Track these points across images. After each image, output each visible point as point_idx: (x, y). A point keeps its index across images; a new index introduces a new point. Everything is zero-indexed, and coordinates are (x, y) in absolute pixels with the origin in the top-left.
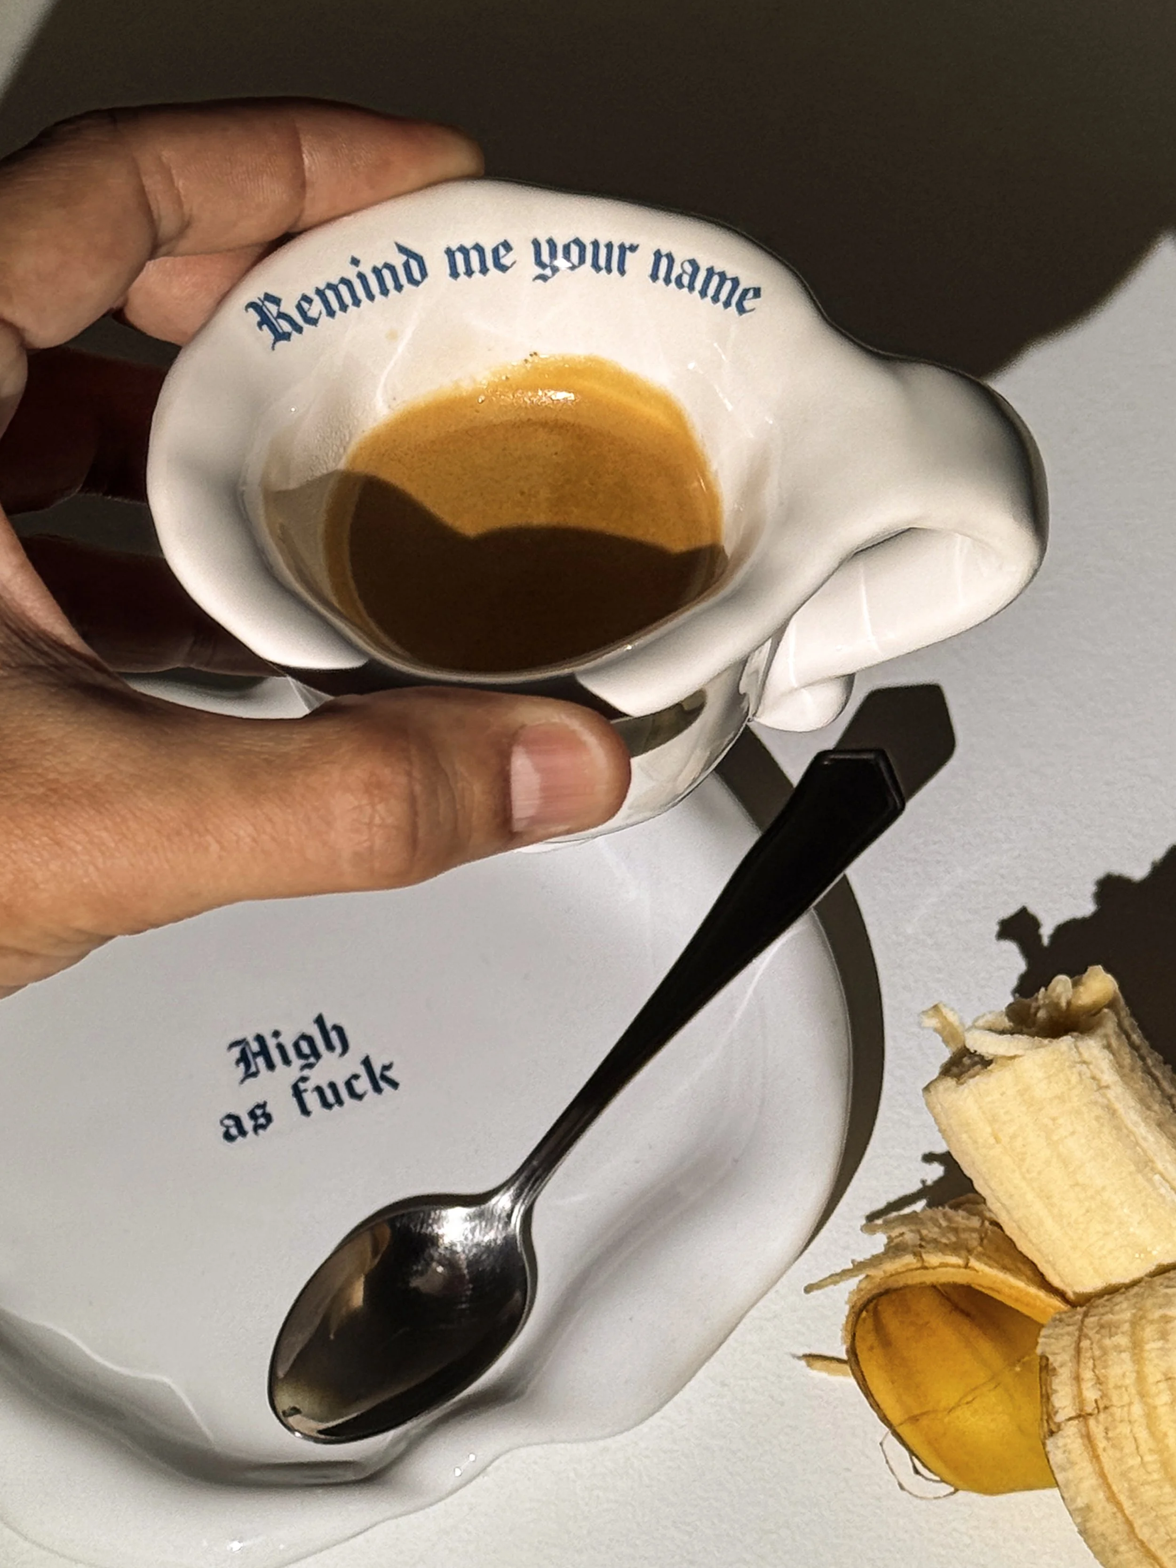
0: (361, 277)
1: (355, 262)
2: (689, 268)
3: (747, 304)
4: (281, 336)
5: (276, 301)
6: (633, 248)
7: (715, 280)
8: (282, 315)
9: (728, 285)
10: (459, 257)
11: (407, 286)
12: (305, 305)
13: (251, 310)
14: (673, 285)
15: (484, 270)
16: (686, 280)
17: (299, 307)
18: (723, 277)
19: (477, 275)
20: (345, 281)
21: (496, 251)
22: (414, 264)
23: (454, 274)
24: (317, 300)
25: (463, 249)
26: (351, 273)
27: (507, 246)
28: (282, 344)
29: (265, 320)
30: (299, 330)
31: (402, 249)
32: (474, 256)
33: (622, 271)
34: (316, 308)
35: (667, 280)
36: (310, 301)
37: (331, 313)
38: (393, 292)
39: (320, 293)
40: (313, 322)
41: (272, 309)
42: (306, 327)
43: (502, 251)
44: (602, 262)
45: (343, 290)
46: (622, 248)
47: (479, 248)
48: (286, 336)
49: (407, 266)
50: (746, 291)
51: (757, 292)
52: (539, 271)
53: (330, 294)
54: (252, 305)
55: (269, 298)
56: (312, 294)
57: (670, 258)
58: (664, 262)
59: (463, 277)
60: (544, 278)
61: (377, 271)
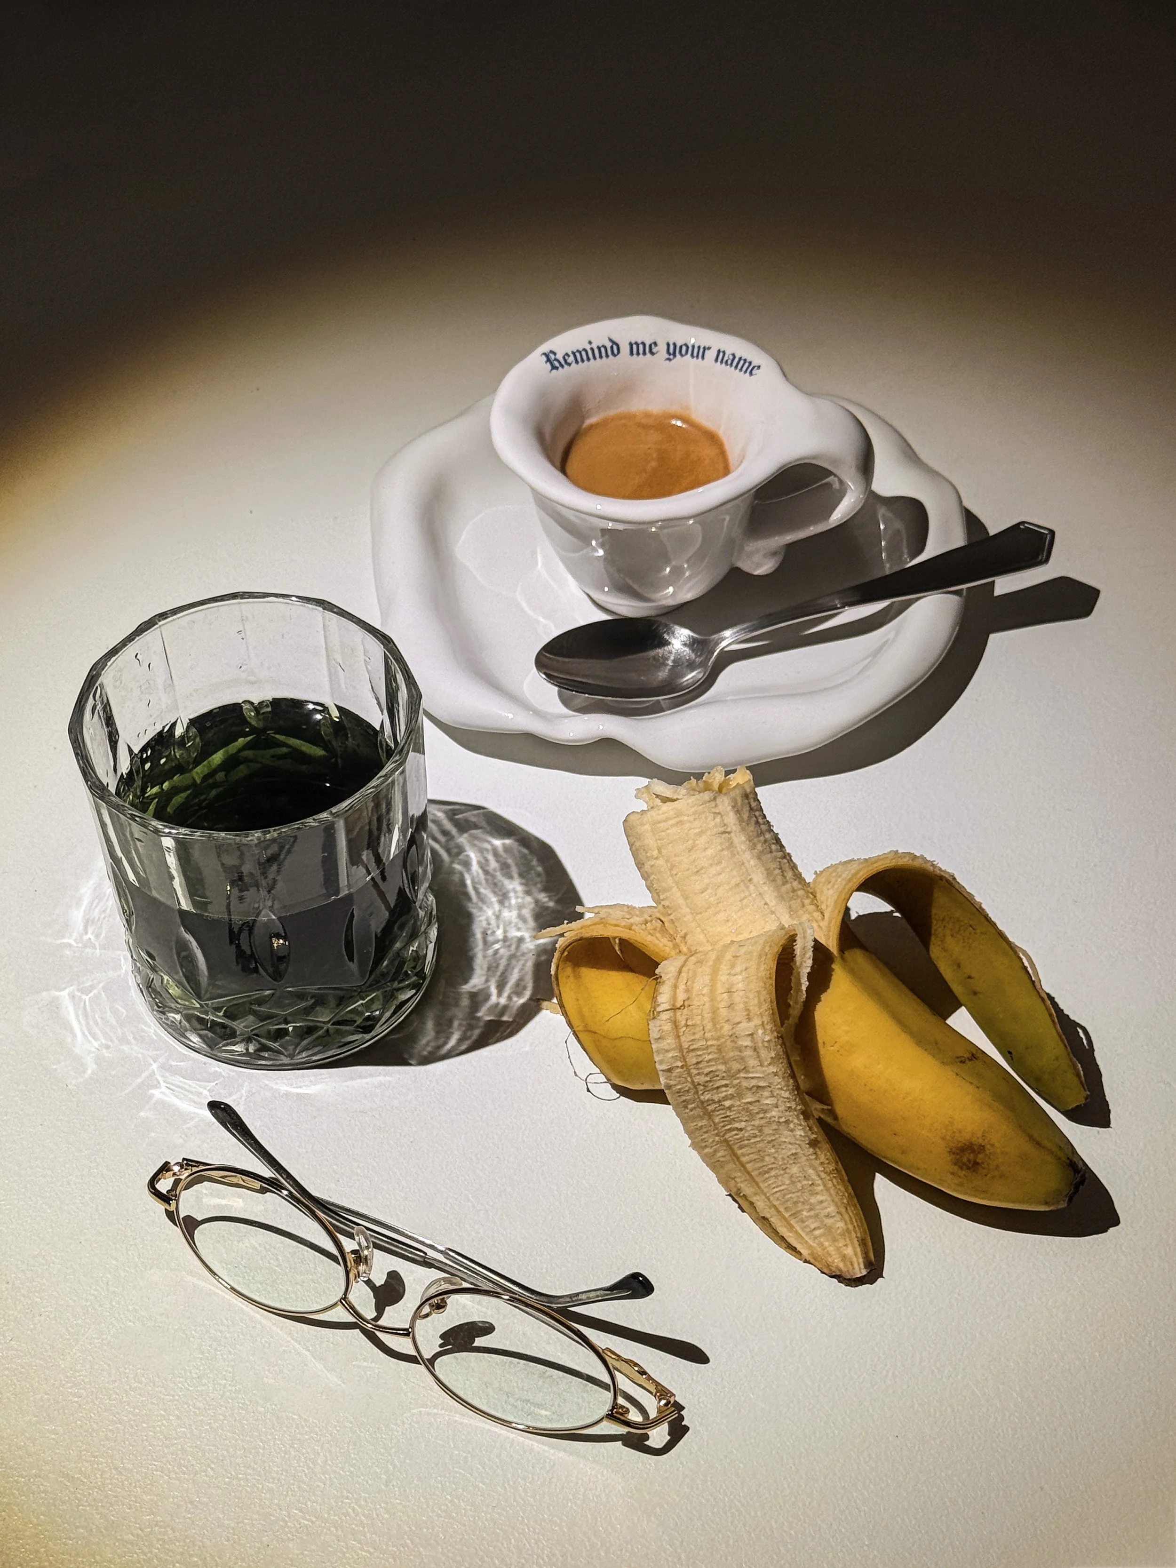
0: (592, 349)
1: (590, 343)
2: (731, 357)
3: (754, 372)
4: (554, 368)
5: (555, 354)
6: (709, 348)
7: (742, 362)
8: (556, 359)
9: (747, 364)
10: (635, 347)
11: (611, 356)
12: (566, 357)
13: (544, 356)
14: (724, 364)
15: (644, 353)
16: (729, 362)
17: (564, 358)
18: (745, 360)
19: (641, 356)
20: (585, 350)
21: (650, 346)
22: (615, 348)
23: (632, 353)
24: (572, 356)
25: (636, 343)
26: (588, 347)
27: (655, 344)
28: (554, 371)
29: (548, 360)
30: (562, 366)
31: (611, 340)
32: (641, 347)
33: (703, 357)
34: (571, 359)
35: (722, 362)
36: (569, 356)
37: (577, 362)
38: (604, 358)
39: (574, 353)
40: (569, 364)
41: (552, 356)
42: (566, 366)
43: (653, 346)
44: (695, 354)
45: (584, 353)
46: (704, 349)
47: (644, 344)
48: (557, 368)
49: (612, 348)
50: (754, 367)
51: (759, 367)
52: (667, 356)
53: (578, 355)
54: (544, 354)
55: (551, 352)
56: (570, 353)
57: (724, 352)
58: (721, 355)
59: (635, 356)
60: (669, 360)
61: (599, 348)
